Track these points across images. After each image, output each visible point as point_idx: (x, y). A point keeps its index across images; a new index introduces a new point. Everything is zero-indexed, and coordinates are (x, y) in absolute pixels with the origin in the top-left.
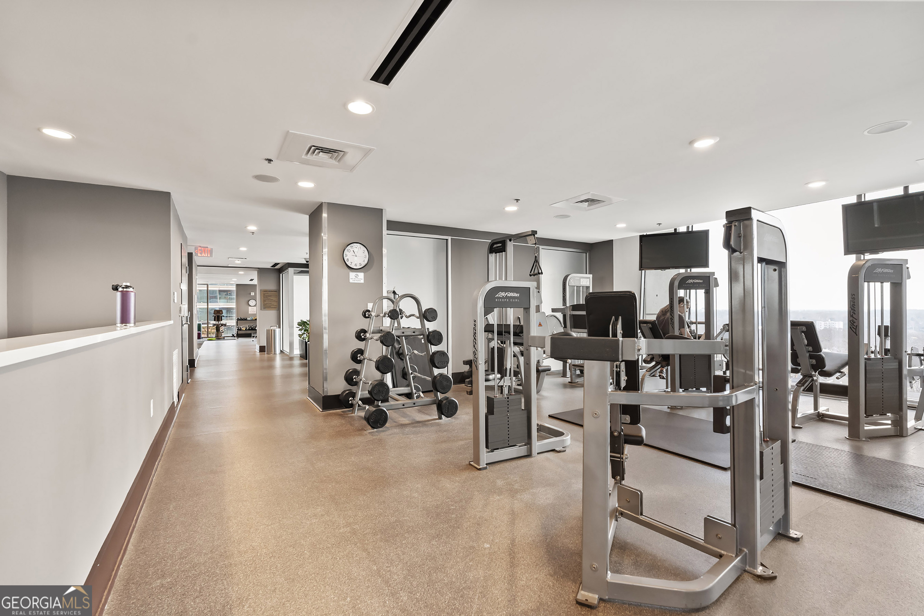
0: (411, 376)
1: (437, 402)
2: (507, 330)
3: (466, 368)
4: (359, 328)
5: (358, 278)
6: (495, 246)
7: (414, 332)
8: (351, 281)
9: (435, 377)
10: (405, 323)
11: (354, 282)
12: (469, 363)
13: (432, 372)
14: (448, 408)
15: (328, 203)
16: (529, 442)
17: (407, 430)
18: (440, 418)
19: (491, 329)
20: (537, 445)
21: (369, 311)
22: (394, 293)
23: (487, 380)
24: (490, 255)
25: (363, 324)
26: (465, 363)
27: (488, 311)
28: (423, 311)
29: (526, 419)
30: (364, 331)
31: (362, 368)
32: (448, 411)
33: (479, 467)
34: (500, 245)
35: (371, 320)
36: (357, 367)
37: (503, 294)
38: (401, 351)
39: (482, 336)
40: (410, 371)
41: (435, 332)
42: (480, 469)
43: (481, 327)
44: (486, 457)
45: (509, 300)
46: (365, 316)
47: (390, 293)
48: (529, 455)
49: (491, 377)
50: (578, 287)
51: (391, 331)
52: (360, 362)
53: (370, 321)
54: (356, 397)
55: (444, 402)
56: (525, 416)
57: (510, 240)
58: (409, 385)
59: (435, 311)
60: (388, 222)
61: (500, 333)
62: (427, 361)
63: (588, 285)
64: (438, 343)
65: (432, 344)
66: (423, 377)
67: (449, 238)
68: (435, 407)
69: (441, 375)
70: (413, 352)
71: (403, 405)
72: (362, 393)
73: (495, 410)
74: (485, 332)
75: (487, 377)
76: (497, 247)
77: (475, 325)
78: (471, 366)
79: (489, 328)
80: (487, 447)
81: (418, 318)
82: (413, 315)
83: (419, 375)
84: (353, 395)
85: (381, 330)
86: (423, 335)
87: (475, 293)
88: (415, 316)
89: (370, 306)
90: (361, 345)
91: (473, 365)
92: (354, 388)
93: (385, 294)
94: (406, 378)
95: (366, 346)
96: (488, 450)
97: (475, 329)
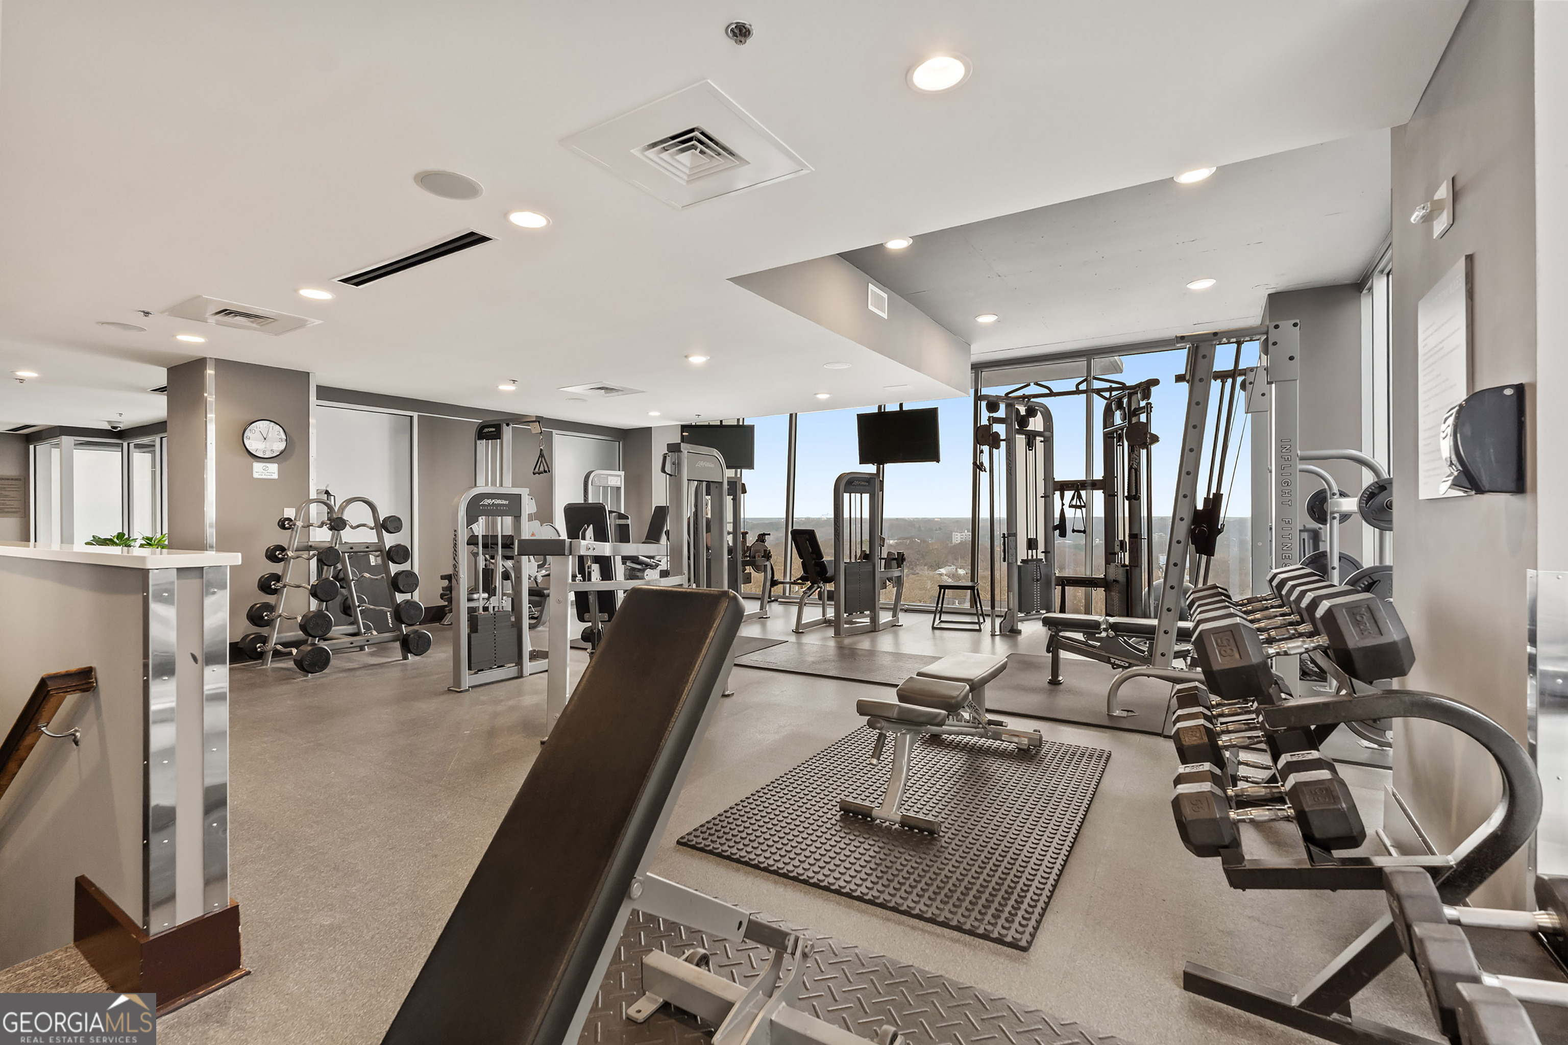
0: (358, 609)
1: (401, 638)
2: (493, 542)
3: (445, 583)
4: (272, 543)
5: (271, 471)
6: (486, 430)
7: (367, 547)
8: (256, 475)
9: (399, 605)
10: (348, 536)
11: (261, 477)
12: (448, 578)
13: (393, 598)
14: (418, 644)
15: (216, 359)
16: (519, 662)
17: (359, 673)
18: (405, 658)
19: (475, 542)
20: (529, 666)
21: (289, 520)
22: (327, 492)
23: (470, 600)
24: (478, 442)
25: (281, 538)
26: (443, 578)
27: (471, 519)
28: (381, 519)
29: (516, 637)
30: (282, 549)
31: (278, 601)
32: (417, 647)
33: (459, 690)
34: (494, 429)
35: (294, 533)
36: (270, 599)
37: (489, 501)
38: (341, 575)
39: (464, 551)
40: (357, 604)
41: (398, 546)
42: (461, 692)
43: (463, 537)
44: (468, 679)
45: (497, 508)
46: (283, 527)
47: (321, 493)
48: (520, 676)
49: (475, 596)
50: (605, 488)
51: (333, 545)
52: (275, 592)
53: (292, 534)
54: (270, 641)
55: (412, 636)
56: (515, 633)
57: (508, 425)
58: (355, 622)
59: (399, 519)
60: (319, 387)
61: (485, 546)
62: (385, 587)
63: (618, 484)
64: (403, 560)
65: (394, 562)
66: (378, 608)
67: (415, 415)
68: (397, 644)
69: (407, 602)
70: (362, 576)
71: (352, 643)
72: (279, 635)
73: (479, 628)
74: (468, 544)
75: (471, 596)
76: (489, 432)
77: (455, 535)
78: (450, 581)
79: (472, 541)
80: (470, 669)
81: (372, 529)
82: (364, 525)
83: (372, 607)
84: (264, 640)
85: (311, 546)
86: (381, 551)
87: (456, 500)
88: (368, 527)
89: (290, 513)
90: (277, 568)
91: (454, 581)
92: (264, 631)
93: (313, 495)
94: (349, 612)
95: (285, 570)
96: (473, 672)
97: (455, 540)
